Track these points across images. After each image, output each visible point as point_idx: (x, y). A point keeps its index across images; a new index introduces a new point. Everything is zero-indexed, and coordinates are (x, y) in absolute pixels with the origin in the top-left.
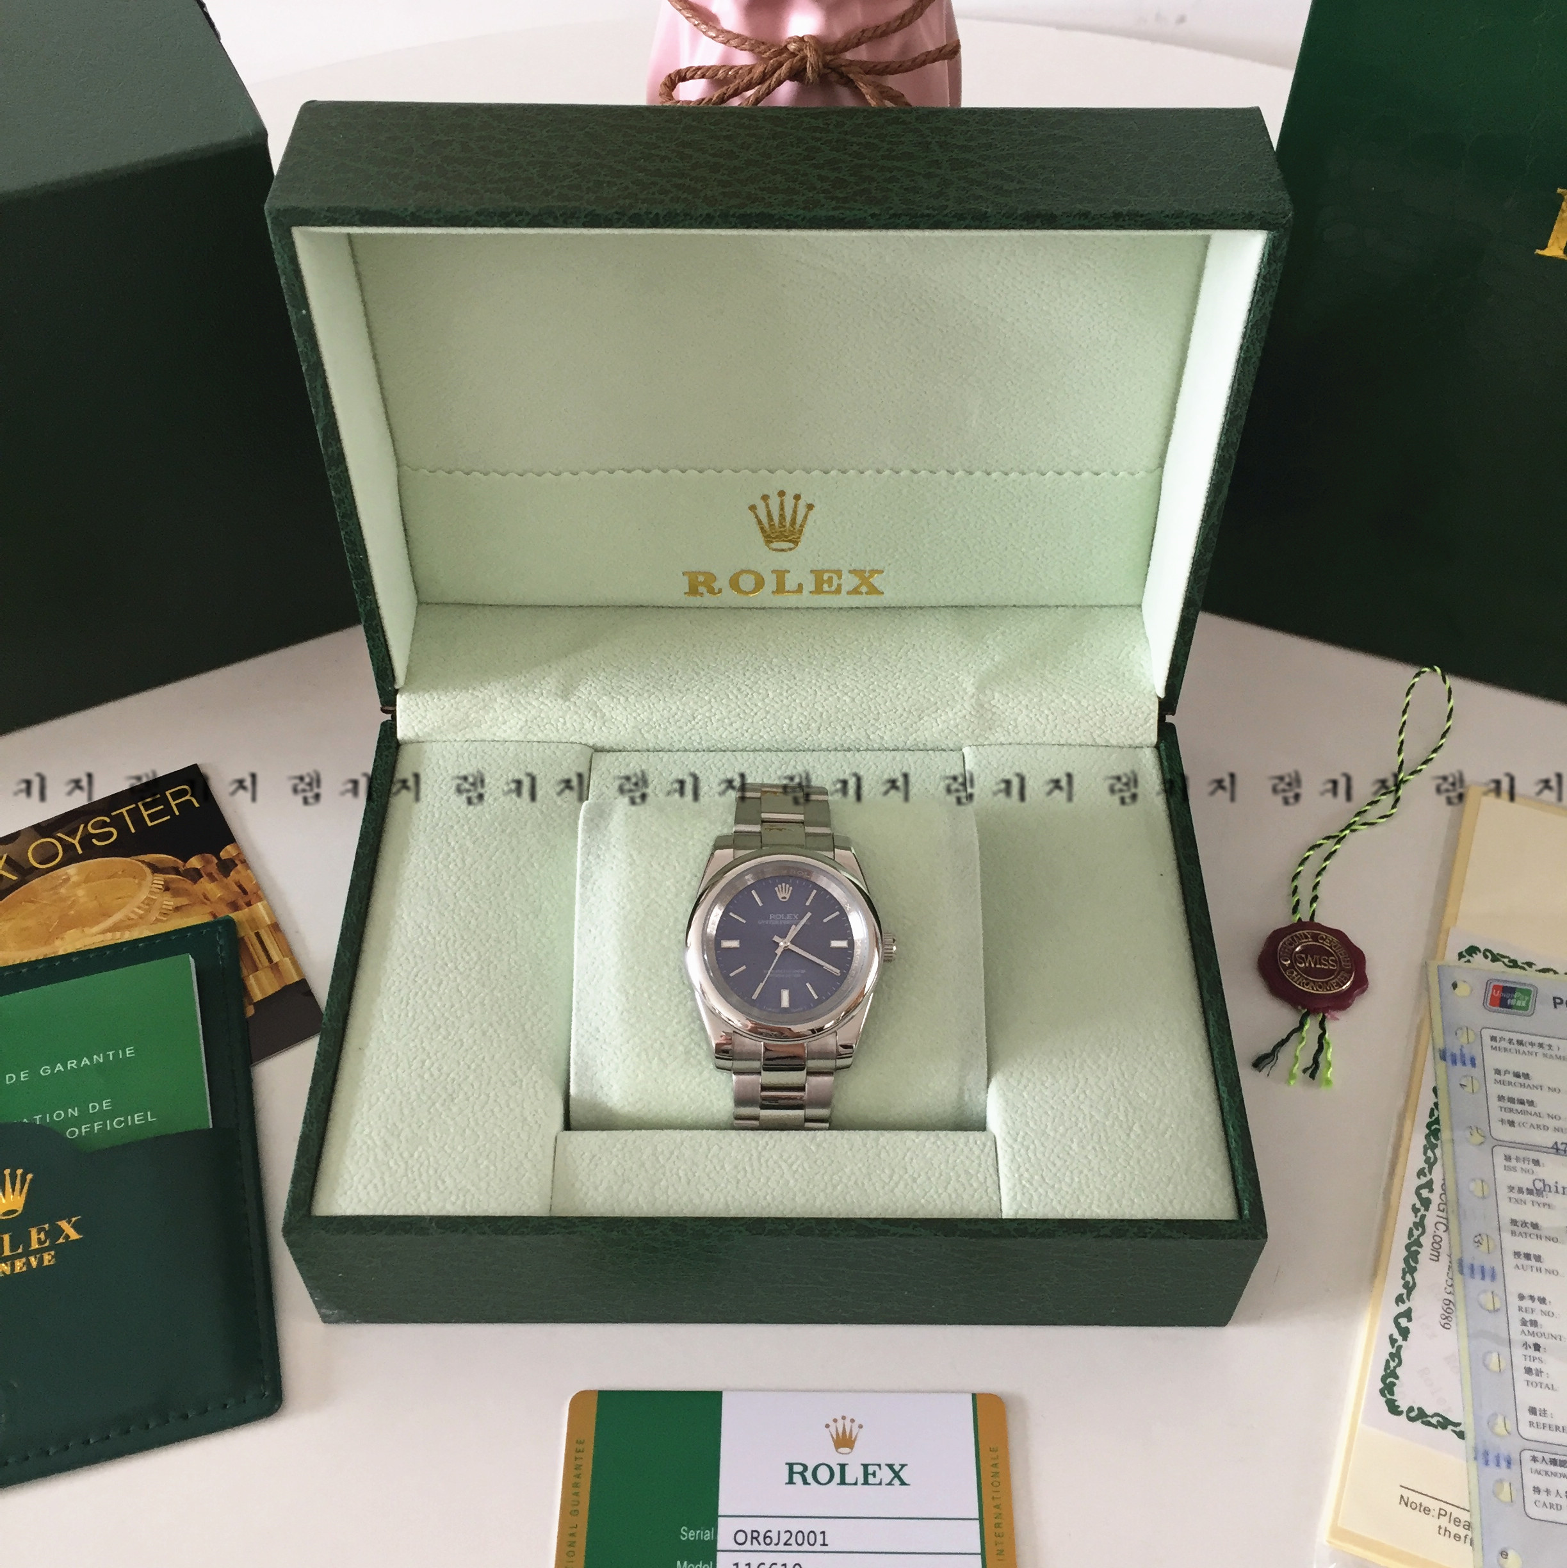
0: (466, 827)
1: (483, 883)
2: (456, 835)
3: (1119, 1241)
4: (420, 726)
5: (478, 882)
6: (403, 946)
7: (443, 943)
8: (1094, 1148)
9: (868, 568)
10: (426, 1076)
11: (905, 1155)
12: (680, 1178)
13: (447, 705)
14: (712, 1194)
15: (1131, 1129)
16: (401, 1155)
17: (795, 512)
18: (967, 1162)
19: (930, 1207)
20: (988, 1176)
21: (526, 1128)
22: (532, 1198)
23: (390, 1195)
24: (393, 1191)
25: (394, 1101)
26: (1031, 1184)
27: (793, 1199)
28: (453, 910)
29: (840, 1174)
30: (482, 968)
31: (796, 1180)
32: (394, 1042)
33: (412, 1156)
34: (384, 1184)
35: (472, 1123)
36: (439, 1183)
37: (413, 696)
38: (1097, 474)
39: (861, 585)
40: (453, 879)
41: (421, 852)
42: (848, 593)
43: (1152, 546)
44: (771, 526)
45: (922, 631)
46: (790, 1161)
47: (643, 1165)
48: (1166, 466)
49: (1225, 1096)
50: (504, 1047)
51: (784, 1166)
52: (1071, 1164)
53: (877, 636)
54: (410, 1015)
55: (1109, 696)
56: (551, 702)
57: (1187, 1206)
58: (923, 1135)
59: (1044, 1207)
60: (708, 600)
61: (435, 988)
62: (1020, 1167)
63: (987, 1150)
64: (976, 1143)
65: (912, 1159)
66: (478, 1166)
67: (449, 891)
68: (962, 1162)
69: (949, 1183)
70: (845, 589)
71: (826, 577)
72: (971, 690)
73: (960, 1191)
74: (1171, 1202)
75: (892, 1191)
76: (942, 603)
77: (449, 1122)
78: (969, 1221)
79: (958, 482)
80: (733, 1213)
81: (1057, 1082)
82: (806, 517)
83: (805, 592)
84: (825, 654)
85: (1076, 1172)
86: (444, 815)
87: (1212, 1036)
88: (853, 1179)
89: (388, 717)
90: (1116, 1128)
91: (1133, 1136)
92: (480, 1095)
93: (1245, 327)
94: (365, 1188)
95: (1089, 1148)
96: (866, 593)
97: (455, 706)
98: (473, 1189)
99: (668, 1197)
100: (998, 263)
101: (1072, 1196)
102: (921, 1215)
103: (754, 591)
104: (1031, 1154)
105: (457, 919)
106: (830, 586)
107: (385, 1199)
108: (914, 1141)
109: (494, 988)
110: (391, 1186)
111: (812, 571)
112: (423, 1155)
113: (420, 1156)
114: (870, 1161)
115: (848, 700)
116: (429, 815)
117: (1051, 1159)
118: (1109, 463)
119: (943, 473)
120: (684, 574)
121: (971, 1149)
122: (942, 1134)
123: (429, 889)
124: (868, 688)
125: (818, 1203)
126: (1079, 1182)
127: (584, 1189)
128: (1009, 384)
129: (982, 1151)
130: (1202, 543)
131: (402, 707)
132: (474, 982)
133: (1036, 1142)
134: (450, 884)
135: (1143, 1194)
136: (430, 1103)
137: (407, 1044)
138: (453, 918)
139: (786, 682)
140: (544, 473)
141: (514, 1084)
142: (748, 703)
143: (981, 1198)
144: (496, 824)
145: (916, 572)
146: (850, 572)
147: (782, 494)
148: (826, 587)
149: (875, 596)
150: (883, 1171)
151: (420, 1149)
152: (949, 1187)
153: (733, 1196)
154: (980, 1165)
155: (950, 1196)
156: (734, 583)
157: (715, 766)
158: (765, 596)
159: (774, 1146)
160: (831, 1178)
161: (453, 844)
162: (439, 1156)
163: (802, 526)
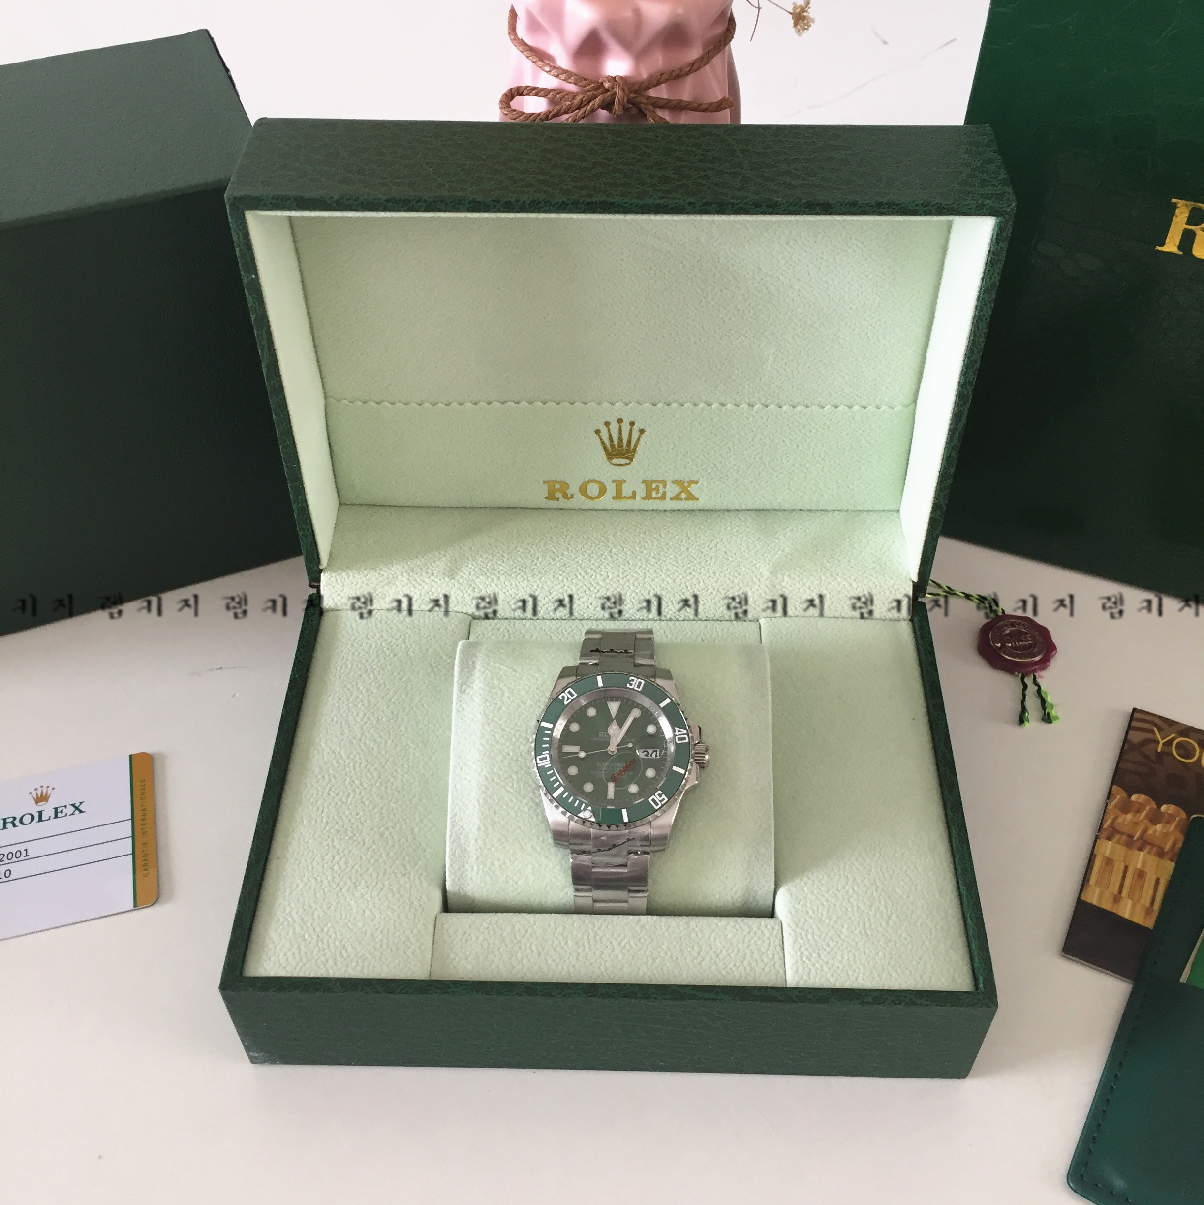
0: (372, 676)
1: (384, 719)
2: (364, 682)
3: (880, 1007)
4: (338, 597)
5: (380, 718)
6: (320, 767)
7: (351, 764)
8: (860, 932)
9: (687, 479)
10: (336, 868)
11: (710, 935)
12: (532, 951)
13: (360, 582)
14: (557, 964)
15: (890, 918)
16: (314, 929)
17: (630, 435)
18: (759, 942)
19: (730, 977)
20: (776, 953)
21: (413, 910)
22: (415, 965)
23: (304, 960)
24: (307, 957)
25: (310, 888)
26: (810, 960)
27: (622, 969)
28: (360, 740)
29: (659, 950)
30: (382, 785)
31: (624, 955)
32: (311, 841)
33: (322, 930)
34: (300, 952)
35: (371, 905)
36: (344, 952)
37: (333, 575)
38: (865, 408)
39: (681, 493)
40: (361, 715)
41: (337, 695)
42: (671, 499)
43: (908, 464)
44: (612, 446)
45: (729, 528)
46: (619, 939)
47: (504, 940)
48: (918, 401)
49: (964, 893)
50: (396, 846)
51: (615, 943)
52: (842, 945)
53: (693, 532)
54: (324, 820)
55: (874, 580)
56: (440, 580)
57: (933, 982)
58: (725, 920)
59: (820, 979)
60: (563, 503)
61: (344, 800)
62: (801, 947)
63: (775, 932)
64: (766, 927)
65: (715, 939)
66: (374, 940)
67: (358, 725)
68: (755, 942)
69: (745, 958)
70: (669, 495)
71: (654, 486)
72: (766, 574)
73: (753, 964)
74: (921, 977)
75: (700, 964)
76: (744, 507)
77: (352, 903)
78: (760, 989)
79: (757, 412)
80: (574, 980)
81: (832, 880)
82: (638, 439)
83: (638, 498)
84: (653, 545)
85: (845, 952)
86: (355, 667)
87: (954, 845)
88: (669, 954)
89: (315, 591)
90: (878, 916)
91: (891, 923)
92: (377, 884)
93: (979, 292)
94: (285, 955)
95: (856, 932)
96: (686, 499)
97: (365, 582)
98: (369, 958)
99: (523, 966)
100: (788, 243)
101: (842, 970)
102: (723, 983)
103: (599, 497)
104: (810, 936)
105: (363, 747)
106: (657, 493)
107: (300, 965)
108: (717, 925)
109: (391, 801)
110: (306, 954)
111: (643, 482)
112: (331, 931)
113: (328, 931)
114: (682, 940)
115: (670, 581)
116: (344, 667)
117: (826, 940)
118: (874, 399)
119: (744, 406)
120: (544, 482)
121: (762, 932)
122: (739, 919)
123: (341, 723)
124: (685, 572)
125: (641, 974)
126: (848, 960)
127: (457, 958)
128: (796, 337)
129: (772, 933)
130: (946, 460)
131: (325, 583)
132: (375, 796)
133: (814, 927)
134: (359, 720)
135: (899, 971)
136: (338, 889)
137: (321, 843)
138: (360, 746)
139: (622, 566)
140: (437, 403)
141: (404, 875)
142: (593, 583)
143: (771, 970)
144: (395, 674)
145: (724, 483)
146: (673, 482)
147: (620, 421)
148: (654, 494)
149: (691, 502)
150: (693, 948)
151: (329, 925)
152: (745, 962)
153: (574, 966)
154: (769, 945)
155: (745, 969)
156: (583, 491)
157: (566, 631)
158: (607, 501)
159: (607, 927)
160: (652, 952)
161: (361, 688)
162: (343, 931)
163: (636, 446)
